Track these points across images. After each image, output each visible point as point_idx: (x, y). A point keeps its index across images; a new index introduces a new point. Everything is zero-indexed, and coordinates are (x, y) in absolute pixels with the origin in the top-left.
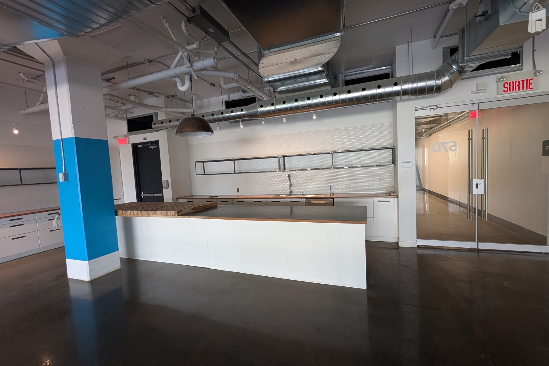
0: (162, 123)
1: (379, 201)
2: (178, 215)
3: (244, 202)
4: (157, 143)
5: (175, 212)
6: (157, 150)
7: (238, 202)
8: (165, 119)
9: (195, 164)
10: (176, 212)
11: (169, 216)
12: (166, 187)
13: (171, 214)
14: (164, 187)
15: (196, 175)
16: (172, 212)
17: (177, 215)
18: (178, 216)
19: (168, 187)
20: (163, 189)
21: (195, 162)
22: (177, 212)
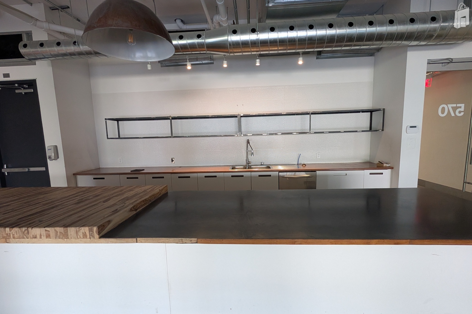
0: (42, 45)
1: (371, 174)
2: (101, 235)
3: (189, 177)
4: (32, 85)
5: (91, 231)
6: (34, 97)
7: (179, 177)
8: (47, 39)
9: (106, 122)
10: (95, 229)
11: (73, 240)
12: (53, 158)
13: (81, 234)
14: (50, 157)
15: (108, 138)
16: (83, 228)
17: (97, 236)
18: (100, 238)
19: (57, 157)
20: (48, 160)
21: (106, 119)
22: (99, 228)
